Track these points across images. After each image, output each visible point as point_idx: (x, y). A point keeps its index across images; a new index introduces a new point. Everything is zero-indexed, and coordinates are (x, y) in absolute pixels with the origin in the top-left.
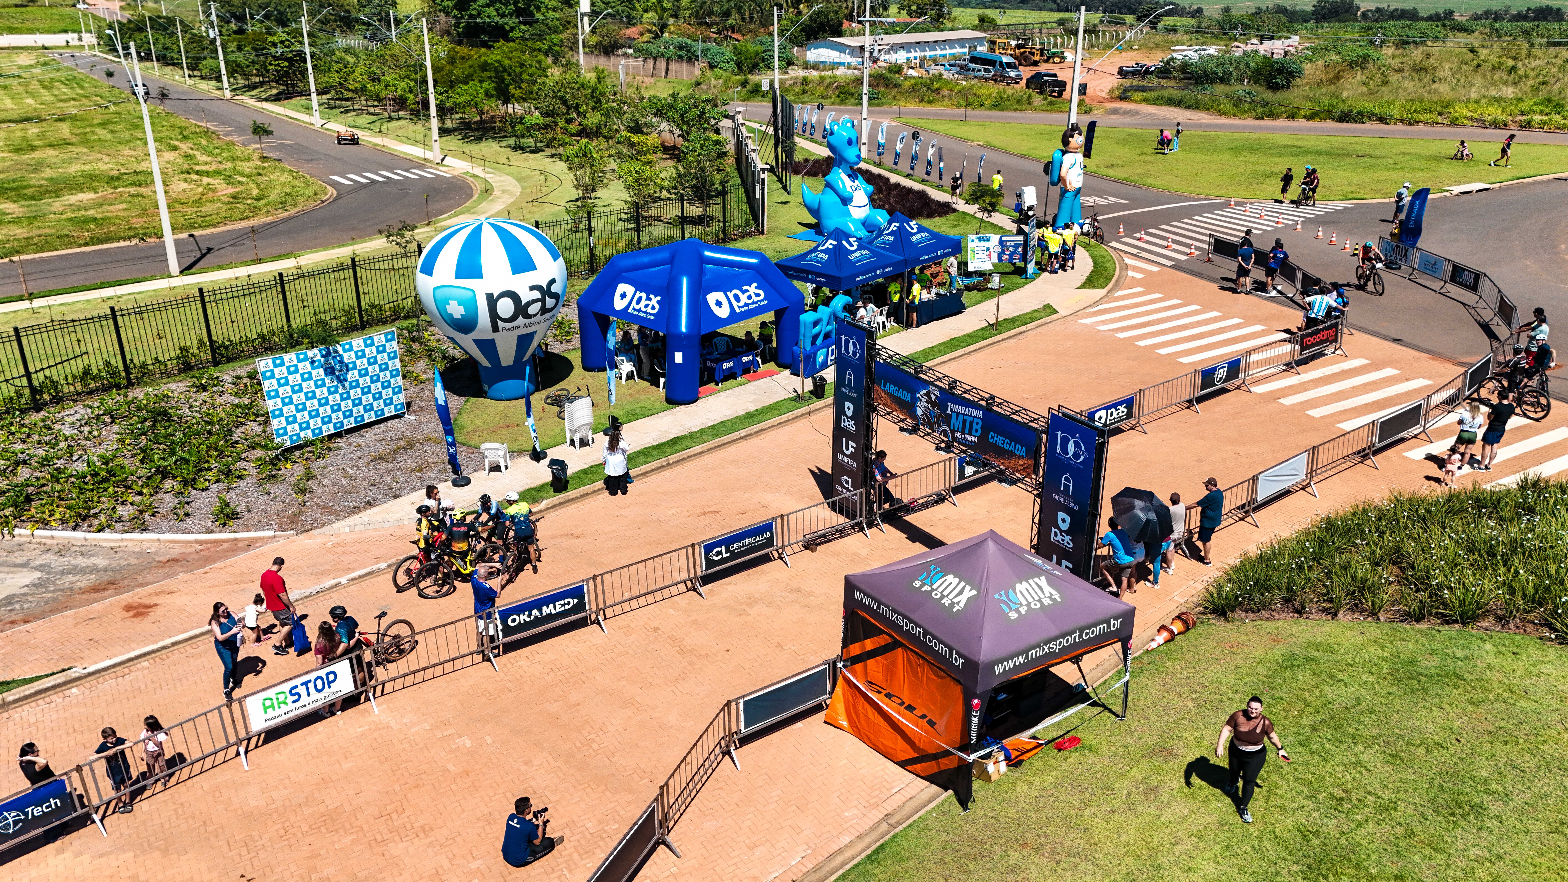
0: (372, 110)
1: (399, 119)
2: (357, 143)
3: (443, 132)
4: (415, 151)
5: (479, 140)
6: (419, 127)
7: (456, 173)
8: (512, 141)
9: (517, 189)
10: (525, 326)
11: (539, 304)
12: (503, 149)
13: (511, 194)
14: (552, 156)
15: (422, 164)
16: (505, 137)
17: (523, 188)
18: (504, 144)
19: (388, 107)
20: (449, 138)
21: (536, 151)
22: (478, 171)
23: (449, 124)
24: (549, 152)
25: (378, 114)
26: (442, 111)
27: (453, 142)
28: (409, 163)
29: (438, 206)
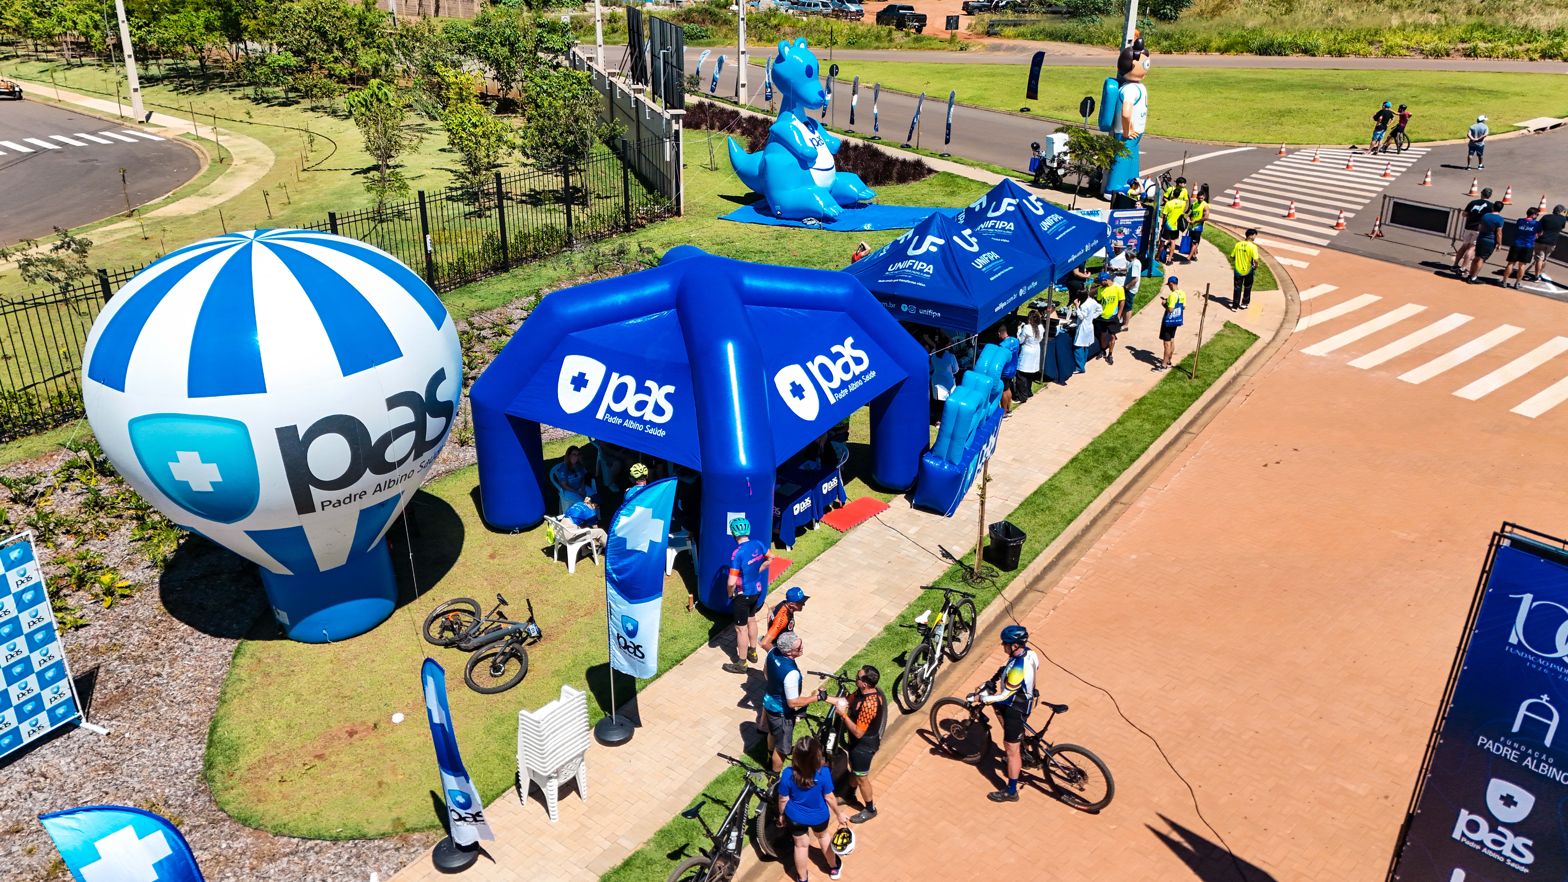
0: (44, 56)
1: (82, 65)
2: (20, 98)
3: (147, 81)
4: (108, 107)
5: (202, 89)
6: (112, 74)
7: (170, 135)
8: (250, 91)
9: (268, 157)
10: (379, 488)
11: (411, 436)
12: (238, 102)
13: (263, 165)
14: (313, 109)
15: (118, 124)
16: (239, 86)
17: (277, 155)
18: (239, 94)
19: (66, 52)
20: (156, 88)
21: (286, 103)
22: (205, 132)
23: (154, 70)
24: (306, 103)
25: (51, 61)
26: (143, 54)
27: (163, 93)
28: (99, 123)
29: (144, 185)
